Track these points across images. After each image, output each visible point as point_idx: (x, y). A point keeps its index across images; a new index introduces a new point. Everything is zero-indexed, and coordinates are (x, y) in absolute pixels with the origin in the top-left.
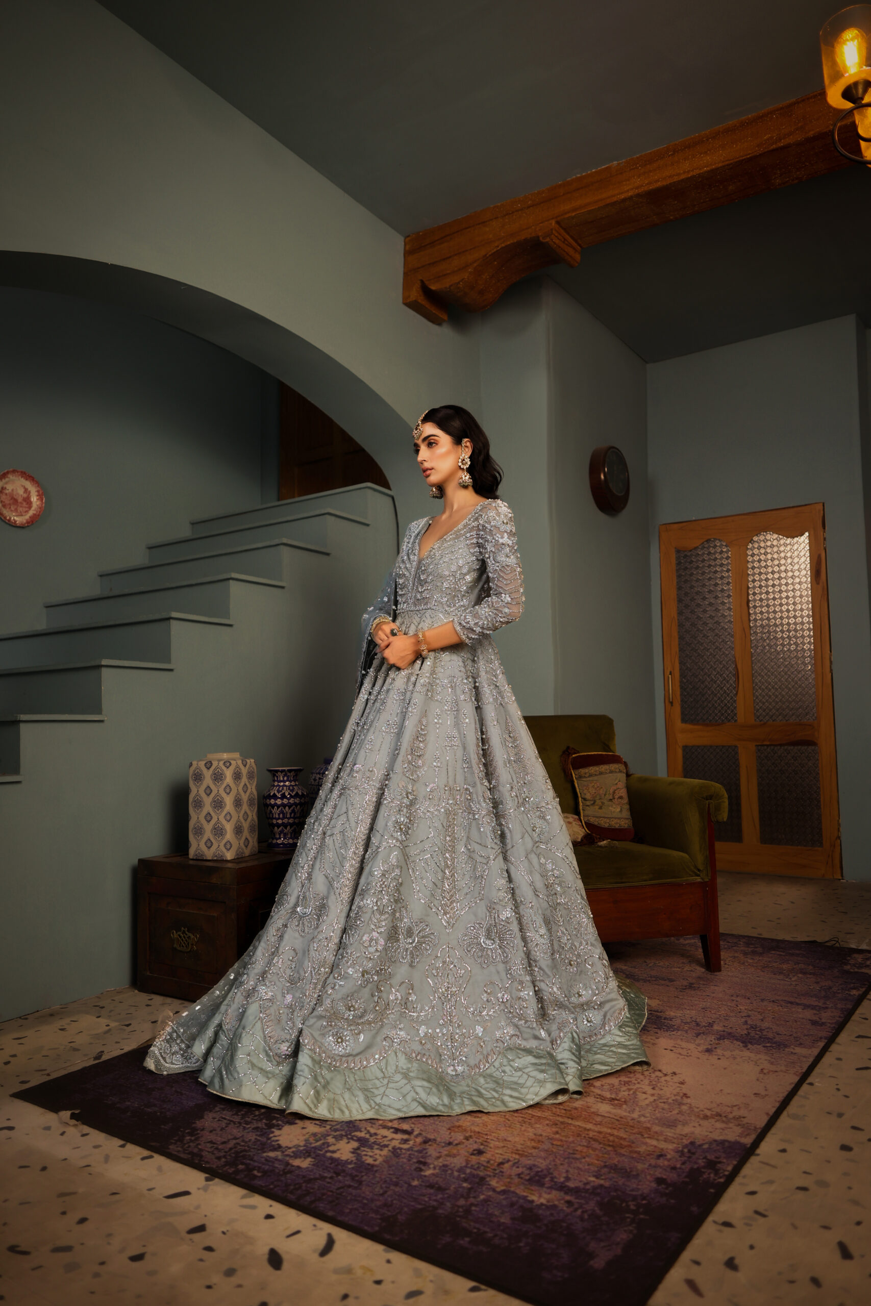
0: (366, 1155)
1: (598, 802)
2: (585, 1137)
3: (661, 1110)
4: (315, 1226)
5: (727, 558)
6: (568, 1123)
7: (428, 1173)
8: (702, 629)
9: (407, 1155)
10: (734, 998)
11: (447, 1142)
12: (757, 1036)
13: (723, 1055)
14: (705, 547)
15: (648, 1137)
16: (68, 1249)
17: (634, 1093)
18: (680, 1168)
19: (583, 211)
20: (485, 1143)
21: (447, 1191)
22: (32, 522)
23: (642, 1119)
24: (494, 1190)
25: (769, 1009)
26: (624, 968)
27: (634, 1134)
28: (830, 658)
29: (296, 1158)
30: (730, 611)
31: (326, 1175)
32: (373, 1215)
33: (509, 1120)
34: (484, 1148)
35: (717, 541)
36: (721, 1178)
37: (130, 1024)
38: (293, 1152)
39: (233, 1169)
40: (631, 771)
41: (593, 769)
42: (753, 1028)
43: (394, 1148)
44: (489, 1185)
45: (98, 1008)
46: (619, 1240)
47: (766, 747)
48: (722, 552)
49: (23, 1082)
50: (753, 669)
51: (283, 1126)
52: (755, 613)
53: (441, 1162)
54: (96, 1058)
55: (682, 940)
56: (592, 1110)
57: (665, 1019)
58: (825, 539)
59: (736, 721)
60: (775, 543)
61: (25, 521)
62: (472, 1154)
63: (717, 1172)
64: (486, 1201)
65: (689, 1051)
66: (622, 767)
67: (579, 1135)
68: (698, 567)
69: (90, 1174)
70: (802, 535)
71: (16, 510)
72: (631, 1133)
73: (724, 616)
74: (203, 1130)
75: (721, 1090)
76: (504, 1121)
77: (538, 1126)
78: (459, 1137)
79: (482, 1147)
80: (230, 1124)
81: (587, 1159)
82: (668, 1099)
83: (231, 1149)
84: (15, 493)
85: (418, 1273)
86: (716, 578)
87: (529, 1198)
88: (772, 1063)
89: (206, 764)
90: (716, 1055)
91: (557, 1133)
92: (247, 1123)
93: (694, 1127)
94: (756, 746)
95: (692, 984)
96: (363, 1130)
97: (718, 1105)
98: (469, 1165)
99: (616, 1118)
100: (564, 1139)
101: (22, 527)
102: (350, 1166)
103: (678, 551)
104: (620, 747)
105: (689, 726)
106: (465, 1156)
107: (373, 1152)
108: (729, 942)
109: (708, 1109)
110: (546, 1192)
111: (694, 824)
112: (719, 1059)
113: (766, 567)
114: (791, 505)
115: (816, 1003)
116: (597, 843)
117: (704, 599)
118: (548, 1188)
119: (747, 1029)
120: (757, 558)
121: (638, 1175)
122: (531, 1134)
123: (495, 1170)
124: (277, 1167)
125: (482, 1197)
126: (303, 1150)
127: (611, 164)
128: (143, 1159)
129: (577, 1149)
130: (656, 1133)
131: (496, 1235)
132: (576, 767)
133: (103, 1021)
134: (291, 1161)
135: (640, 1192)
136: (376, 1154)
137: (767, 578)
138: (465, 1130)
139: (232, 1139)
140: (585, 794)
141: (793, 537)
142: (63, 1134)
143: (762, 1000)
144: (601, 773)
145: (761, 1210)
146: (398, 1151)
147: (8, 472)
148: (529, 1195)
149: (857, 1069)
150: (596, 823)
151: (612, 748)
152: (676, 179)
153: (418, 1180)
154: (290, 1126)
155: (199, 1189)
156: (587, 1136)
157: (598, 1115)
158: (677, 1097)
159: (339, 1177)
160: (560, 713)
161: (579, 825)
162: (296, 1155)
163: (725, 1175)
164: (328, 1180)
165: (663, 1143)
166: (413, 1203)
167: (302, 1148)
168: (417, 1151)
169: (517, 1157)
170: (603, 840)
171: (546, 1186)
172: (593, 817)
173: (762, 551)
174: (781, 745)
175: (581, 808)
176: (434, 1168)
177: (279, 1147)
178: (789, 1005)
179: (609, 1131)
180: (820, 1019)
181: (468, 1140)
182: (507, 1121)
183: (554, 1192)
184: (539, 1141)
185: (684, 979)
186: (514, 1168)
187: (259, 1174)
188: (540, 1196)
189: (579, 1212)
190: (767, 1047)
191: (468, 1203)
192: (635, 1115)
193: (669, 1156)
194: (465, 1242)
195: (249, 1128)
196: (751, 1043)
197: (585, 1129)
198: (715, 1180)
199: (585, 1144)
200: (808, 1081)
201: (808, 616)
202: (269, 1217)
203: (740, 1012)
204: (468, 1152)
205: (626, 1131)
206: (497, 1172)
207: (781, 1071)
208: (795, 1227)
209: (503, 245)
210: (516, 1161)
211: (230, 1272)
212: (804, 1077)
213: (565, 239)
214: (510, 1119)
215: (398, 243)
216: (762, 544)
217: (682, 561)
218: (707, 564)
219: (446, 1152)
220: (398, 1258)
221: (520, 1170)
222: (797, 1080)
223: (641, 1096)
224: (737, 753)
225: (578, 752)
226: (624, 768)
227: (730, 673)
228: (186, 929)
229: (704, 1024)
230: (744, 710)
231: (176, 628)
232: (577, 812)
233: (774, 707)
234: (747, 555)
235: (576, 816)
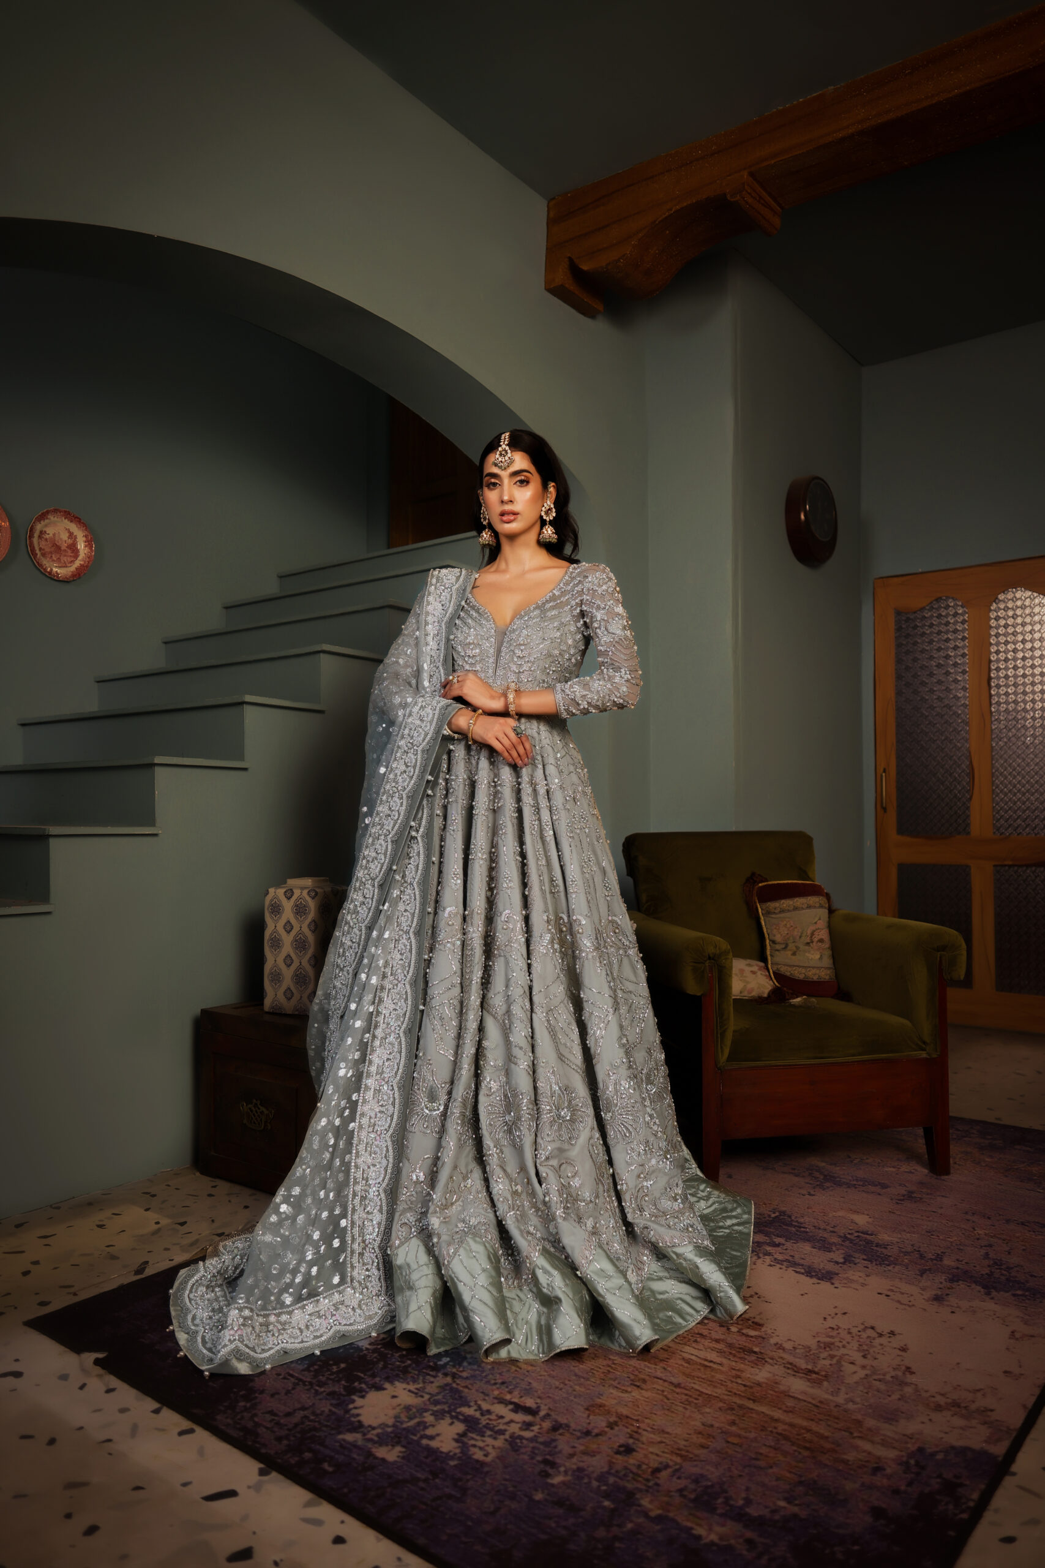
0: (474, 1446)
1: (791, 946)
2: (771, 1432)
3: (876, 1393)
4: (399, 1559)
5: (963, 622)
6: (749, 1408)
7: (557, 1480)
8: (926, 713)
9: (529, 1449)
10: (968, 1217)
11: (585, 1430)
12: (1003, 1278)
13: (959, 1307)
14: (933, 608)
15: (859, 1437)
17: (839, 1362)
18: (905, 1492)
20: (635, 1435)
21: (582, 1513)
22: (78, 575)
23: (850, 1406)
24: (646, 1514)
25: (1017, 1235)
27: (840, 1430)
29: (381, 1445)
30: (965, 691)
31: (419, 1475)
32: (480, 1548)
33: (668, 1399)
34: (634, 1443)
35: (950, 600)
36: (963, 1511)
37: (185, 1223)
38: (378, 1435)
39: (297, 1459)
40: (835, 906)
41: (786, 903)
42: (995, 1263)
43: (512, 1436)
44: (640, 1505)
45: (148, 1196)
47: (1006, 868)
48: (956, 615)
49: (43, 1304)
50: (993, 767)
51: (367, 1392)
52: (998, 695)
53: (575, 1464)
54: (139, 1271)
55: (903, 1129)
56: (782, 1388)
57: (877, 1246)
59: (968, 833)
60: (1027, 602)
61: (70, 574)
62: (618, 1453)
63: (957, 1501)
64: (634, 1532)
65: (912, 1299)
66: (821, 900)
67: (763, 1429)
68: (923, 634)
69: (110, 1454)
71: (59, 560)
72: (836, 1429)
73: (957, 698)
74: (262, 1392)
75: (958, 1364)
76: (662, 1401)
77: (708, 1410)
78: (599, 1422)
79: (631, 1441)
80: (298, 1384)
81: (775, 1470)
82: (884, 1375)
83: (296, 1425)
84: (57, 539)
86: (947, 649)
87: (695, 1532)
88: (1026, 1323)
89: (286, 892)
90: (948, 1306)
91: (733, 1423)
92: (321, 1384)
93: (923, 1423)
94: (994, 866)
95: (912, 1192)
96: (472, 1404)
97: (955, 1388)
98: (613, 1471)
99: (814, 1402)
100: (742, 1433)
101: (65, 581)
102: (452, 1463)
103: (898, 613)
104: (820, 875)
105: (909, 840)
106: (608, 1456)
107: (484, 1441)
109: (941, 1394)
110: (718, 1523)
112: (953, 1312)
113: (1015, 634)
116: (788, 1000)
117: (931, 675)
118: (721, 1515)
119: (989, 1266)
120: (1002, 622)
121: (846, 1500)
122: (698, 1424)
123: (648, 1480)
124: (354, 1459)
125: (630, 1526)
126: (391, 1433)
127: (826, 90)
128: (181, 1433)
129: (761, 1451)
130: (870, 1430)
132: (762, 901)
133: (152, 1216)
134: (374, 1450)
135: (850, 1531)
136: (488, 1445)
137: (1015, 648)
138: (609, 1412)
139: (300, 1409)
140: (774, 936)
142: (82, 1387)
143: (1008, 1221)
144: (796, 909)
146: (518, 1441)
147: (48, 512)
148: (695, 1527)
150: (788, 974)
151: (811, 875)
153: (543, 1492)
154: (376, 1393)
155: (249, 1487)
156: (774, 1430)
157: (789, 1396)
158: (897, 1372)
159: (437, 1481)
160: (742, 829)
161: (766, 976)
162: (382, 1441)
163: (968, 1507)
164: (422, 1484)
165: (879, 1447)
166: (534, 1531)
167: (390, 1430)
168: (542, 1443)
169: (678, 1460)
170: (798, 997)
171: (719, 1511)
172: (784, 965)
173: (1010, 613)
174: (1027, 866)
175: (768, 953)
176: (566, 1472)
177: (358, 1427)
179: (805, 1423)
181: (612, 1428)
182: (666, 1401)
183: (730, 1524)
184: (709, 1436)
185: (900, 1185)
186: (674, 1479)
187: (331, 1469)
188: (710, 1530)
190: (1018, 1295)
191: (610, 1535)
192: (840, 1399)
193: (889, 1471)
195: (322, 1392)
196: (995, 1288)
197: (773, 1419)
198: (955, 1515)
199: (773, 1444)
202: (339, 1540)
203: (978, 1239)
204: (612, 1448)
205: (829, 1426)
206: (651, 1484)
209: (678, 208)
210: (677, 1467)
213: (761, 198)
214: (670, 1396)
215: (538, 210)
216: (1010, 604)
217: (904, 626)
218: (936, 629)
219: (582, 1448)
221: (682, 1483)
223: (848, 1368)
224: (968, 875)
225: (767, 880)
226: (826, 901)
227: (963, 771)
228: (259, 1102)
229: (930, 1256)
230: (980, 821)
231: (250, 714)
232: (763, 958)
233: (1019, 817)
234: (990, 619)
235: (762, 964)
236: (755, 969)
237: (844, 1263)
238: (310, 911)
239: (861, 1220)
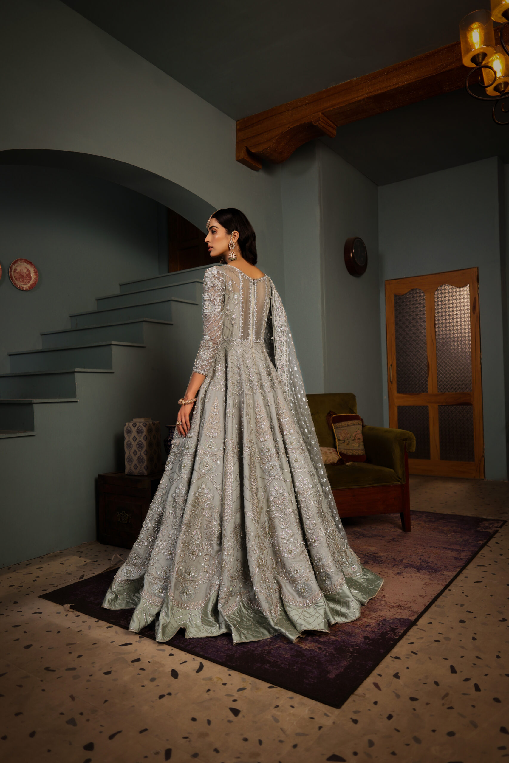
1: (347, 441)
4: (194, 659)
5: (424, 299)
8: (408, 340)
10: (415, 546)
12: (425, 566)
13: (406, 576)
14: (411, 294)
16: (74, 669)
18: (377, 632)
19: (337, 107)
21: (260, 643)
22: (32, 287)
25: (434, 551)
26: (359, 530)
28: (480, 356)
30: (425, 330)
32: (223, 654)
35: (418, 290)
36: (397, 636)
37: (97, 561)
40: (365, 424)
41: (344, 423)
42: (423, 561)
45: (79, 552)
46: (343, 665)
47: (444, 406)
48: (420, 296)
49: (44, 590)
50: (437, 362)
52: (439, 331)
54: (80, 578)
55: (392, 515)
57: (378, 557)
58: (478, 288)
59: (427, 392)
60: (450, 291)
61: (28, 287)
63: (395, 634)
64: (278, 647)
65: (389, 574)
66: (360, 422)
68: (406, 305)
69: (82, 635)
70: (465, 286)
71: (23, 281)
73: (421, 333)
75: (403, 594)
84: (22, 272)
85: (244, 680)
86: (417, 311)
87: (300, 646)
88: (431, 580)
89: (133, 424)
90: (402, 576)
93: (387, 612)
94: (439, 406)
95: (395, 538)
97: (400, 601)
101: (26, 291)
103: (396, 296)
104: (359, 411)
105: (402, 395)
108: (417, 516)
109: (395, 603)
110: (308, 643)
111: (397, 453)
112: (404, 578)
113: (445, 304)
114: (460, 269)
115: (459, 548)
116: (345, 463)
117: (410, 323)
118: (310, 641)
119: (420, 562)
120: (440, 299)
121: (355, 635)
125: (277, 646)
127: (352, 79)
128: (107, 628)
131: (283, 663)
132: (334, 423)
133: (83, 559)
135: (356, 643)
137: (446, 311)
140: (339, 437)
141: (460, 287)
142: (66, 616)
143: (431, 547)
144: (348, 426)
145: (415, 651)
147: (17, 260)
149: (475, 582)
150: (345, 453)
151: (355, 411)
152: (389, 89)
155: (136, 642)
158: (379, 597)
160: (327, 393)
161: (336, 454)
163: (399, 635)
165: (370, 620)
166: (242, 649)
170: (349, 462)
171: (309, 640)
172: (344, 449)
173: (443, 296)
174: (452, 405)
175: (337, 444)
178: (444, 549)
180: (460, 556)
183: (313, 643)
185: (390, 536)
188: (306, 645)
189: (324, 653)
190: (429, 571)
191: (270, 648)
193: (372, 626)
194: (267, 666)
196: (421, 569)
198: (394, 637)
200: (448, 589)
201: (468, 332)
202: (171, 655)
203: (418, 553)
207: (435, 584)
208: (430, 659)
209: (292, 127)
211: (153, 680)
212: (446, 587)
213: (327, 123)
215: (232, 125)
216: (443, 292)
217: (398, 301)
218: (412, 303)
220: (234, 673)
222: (442, 588)
224: (428, 410)
225: (336, 414)
226: (361, 422)
227: (425, 365)
228: (125, 512)
229: (398, 560)
230: (432, 386)
231: (115, 350)
232: (335, 447)
233: (449, 384)
234: (435, 298)
235: (334, 449)
236: (331, 451)
237: (364, 564)
238: (144, 432)
239: (373, 549)
